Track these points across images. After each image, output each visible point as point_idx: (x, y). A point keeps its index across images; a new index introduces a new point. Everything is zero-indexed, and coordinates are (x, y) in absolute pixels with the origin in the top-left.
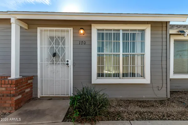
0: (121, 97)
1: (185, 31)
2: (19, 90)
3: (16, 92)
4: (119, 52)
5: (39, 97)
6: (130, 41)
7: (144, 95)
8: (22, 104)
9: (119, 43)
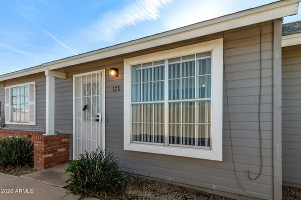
0: (170, 179)
2: (50, 147)
3: (45, 150)
4: (162, 99)
5: (74, 160)
6: (181, 78)
7: (215, 184)
8: (53, 164)
9: (163, 83)
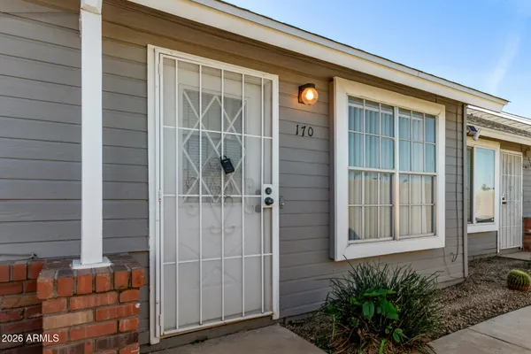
1: (476, 127)
